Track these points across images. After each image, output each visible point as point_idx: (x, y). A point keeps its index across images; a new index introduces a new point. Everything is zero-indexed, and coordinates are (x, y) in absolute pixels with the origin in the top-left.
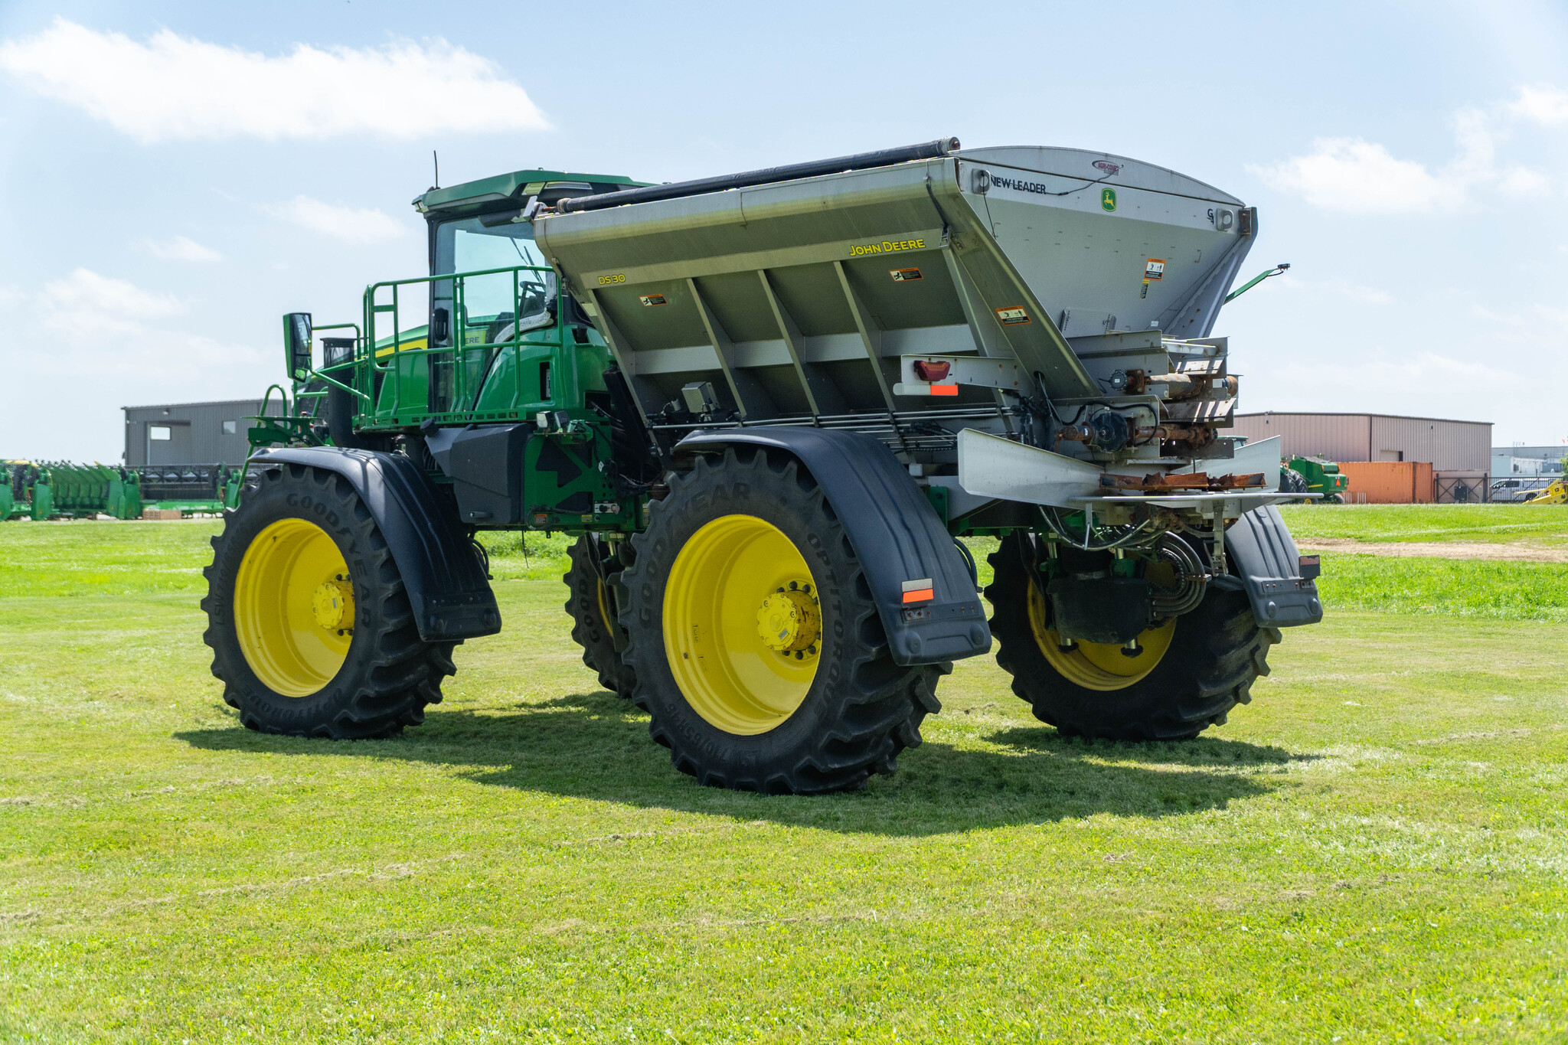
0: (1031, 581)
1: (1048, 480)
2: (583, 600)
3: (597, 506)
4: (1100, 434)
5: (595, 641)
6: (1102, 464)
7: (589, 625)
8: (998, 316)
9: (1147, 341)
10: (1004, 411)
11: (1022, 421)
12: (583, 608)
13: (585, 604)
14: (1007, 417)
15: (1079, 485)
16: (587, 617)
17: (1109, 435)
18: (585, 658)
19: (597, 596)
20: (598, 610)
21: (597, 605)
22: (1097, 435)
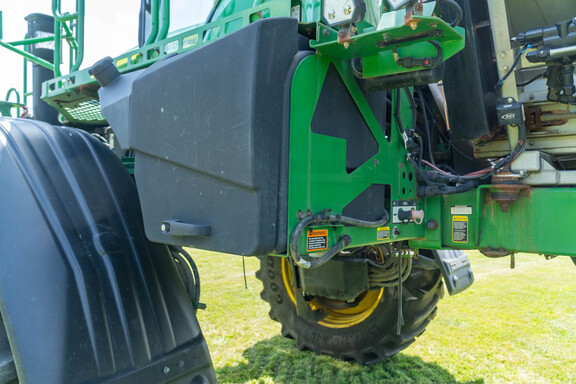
2: (270, 271)
3: (395, 210)
5: (280, 302)
7: (275, 290)
12: (270, 277)
13: (271, 274)
16: (273, 284)
18: (271, 314)
19: (281, 269)
20: (282, 279)
21: (281, 276)
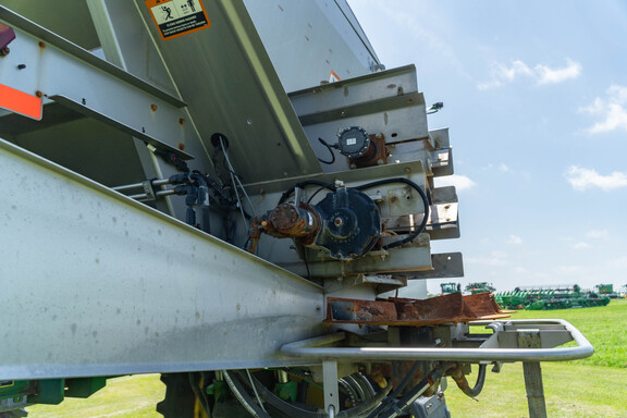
0: (198, 401)
1: (242, 312)
4: (332, 226)
6: (319, 282)
8: (150, 17)
9: (392, 86)
10: (157, 188)
11: (190, 203)
14: (162, 198)
15: (290, 318)
17: (348, 226)
22: (325, 227)
